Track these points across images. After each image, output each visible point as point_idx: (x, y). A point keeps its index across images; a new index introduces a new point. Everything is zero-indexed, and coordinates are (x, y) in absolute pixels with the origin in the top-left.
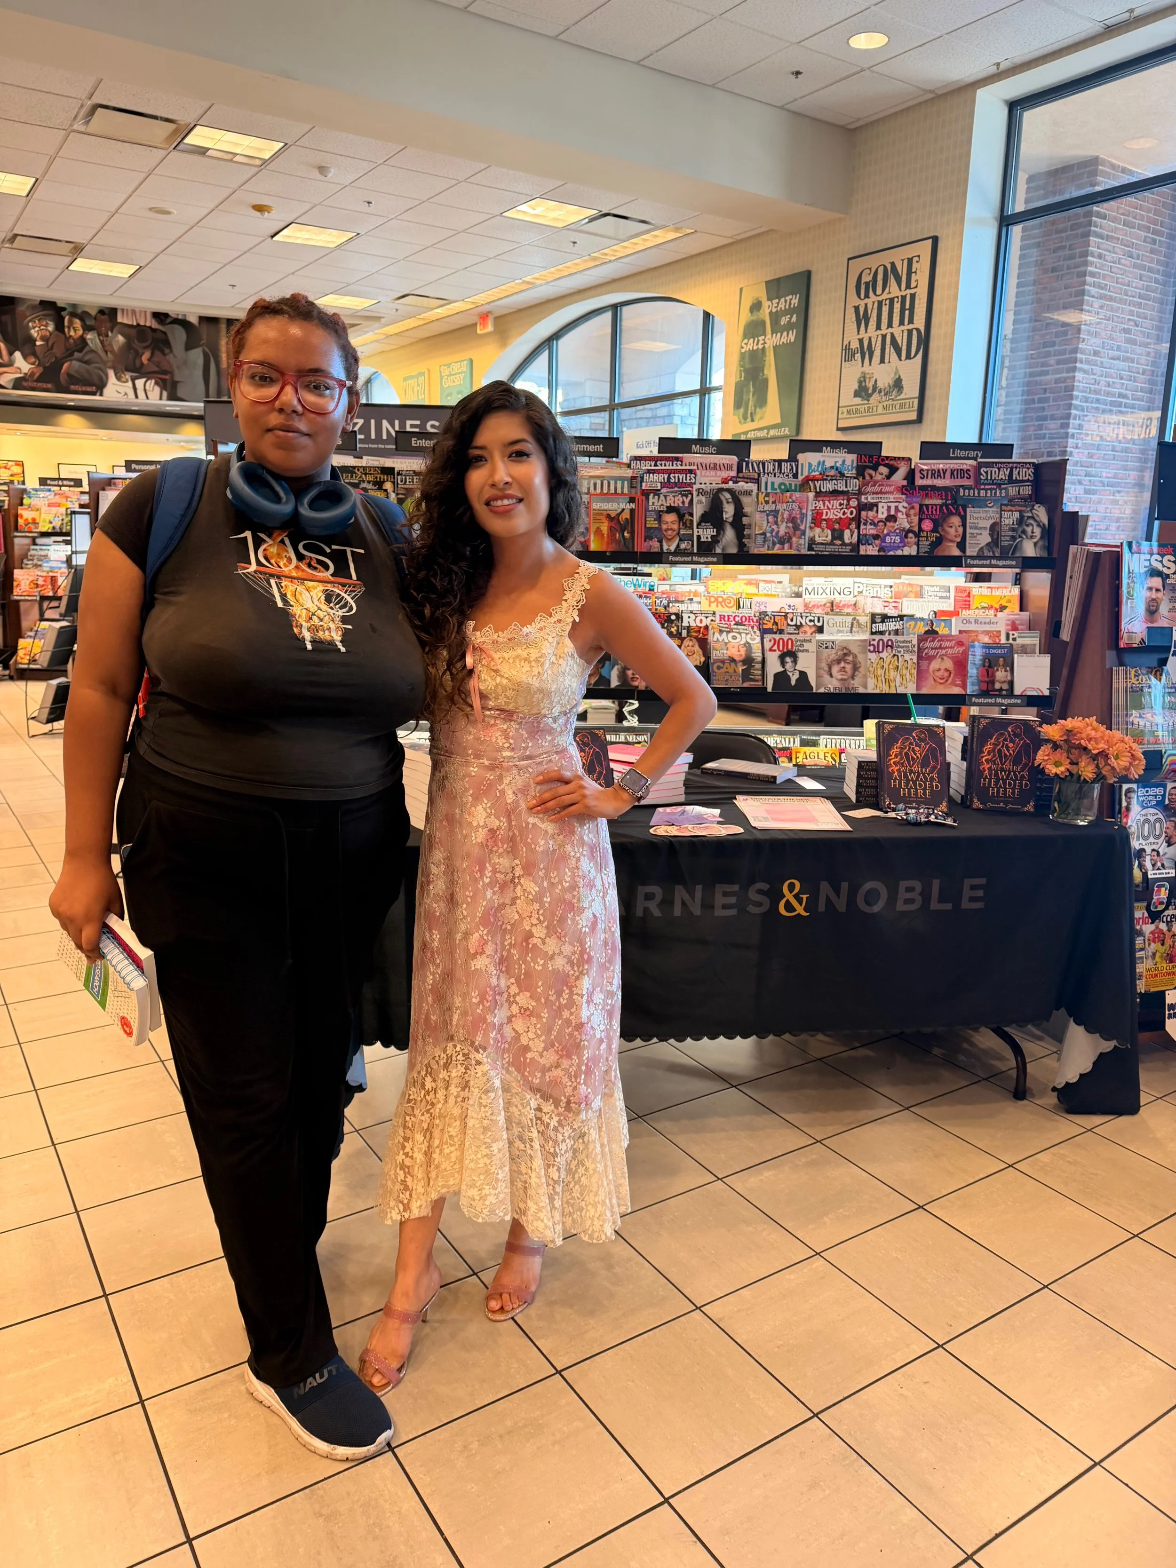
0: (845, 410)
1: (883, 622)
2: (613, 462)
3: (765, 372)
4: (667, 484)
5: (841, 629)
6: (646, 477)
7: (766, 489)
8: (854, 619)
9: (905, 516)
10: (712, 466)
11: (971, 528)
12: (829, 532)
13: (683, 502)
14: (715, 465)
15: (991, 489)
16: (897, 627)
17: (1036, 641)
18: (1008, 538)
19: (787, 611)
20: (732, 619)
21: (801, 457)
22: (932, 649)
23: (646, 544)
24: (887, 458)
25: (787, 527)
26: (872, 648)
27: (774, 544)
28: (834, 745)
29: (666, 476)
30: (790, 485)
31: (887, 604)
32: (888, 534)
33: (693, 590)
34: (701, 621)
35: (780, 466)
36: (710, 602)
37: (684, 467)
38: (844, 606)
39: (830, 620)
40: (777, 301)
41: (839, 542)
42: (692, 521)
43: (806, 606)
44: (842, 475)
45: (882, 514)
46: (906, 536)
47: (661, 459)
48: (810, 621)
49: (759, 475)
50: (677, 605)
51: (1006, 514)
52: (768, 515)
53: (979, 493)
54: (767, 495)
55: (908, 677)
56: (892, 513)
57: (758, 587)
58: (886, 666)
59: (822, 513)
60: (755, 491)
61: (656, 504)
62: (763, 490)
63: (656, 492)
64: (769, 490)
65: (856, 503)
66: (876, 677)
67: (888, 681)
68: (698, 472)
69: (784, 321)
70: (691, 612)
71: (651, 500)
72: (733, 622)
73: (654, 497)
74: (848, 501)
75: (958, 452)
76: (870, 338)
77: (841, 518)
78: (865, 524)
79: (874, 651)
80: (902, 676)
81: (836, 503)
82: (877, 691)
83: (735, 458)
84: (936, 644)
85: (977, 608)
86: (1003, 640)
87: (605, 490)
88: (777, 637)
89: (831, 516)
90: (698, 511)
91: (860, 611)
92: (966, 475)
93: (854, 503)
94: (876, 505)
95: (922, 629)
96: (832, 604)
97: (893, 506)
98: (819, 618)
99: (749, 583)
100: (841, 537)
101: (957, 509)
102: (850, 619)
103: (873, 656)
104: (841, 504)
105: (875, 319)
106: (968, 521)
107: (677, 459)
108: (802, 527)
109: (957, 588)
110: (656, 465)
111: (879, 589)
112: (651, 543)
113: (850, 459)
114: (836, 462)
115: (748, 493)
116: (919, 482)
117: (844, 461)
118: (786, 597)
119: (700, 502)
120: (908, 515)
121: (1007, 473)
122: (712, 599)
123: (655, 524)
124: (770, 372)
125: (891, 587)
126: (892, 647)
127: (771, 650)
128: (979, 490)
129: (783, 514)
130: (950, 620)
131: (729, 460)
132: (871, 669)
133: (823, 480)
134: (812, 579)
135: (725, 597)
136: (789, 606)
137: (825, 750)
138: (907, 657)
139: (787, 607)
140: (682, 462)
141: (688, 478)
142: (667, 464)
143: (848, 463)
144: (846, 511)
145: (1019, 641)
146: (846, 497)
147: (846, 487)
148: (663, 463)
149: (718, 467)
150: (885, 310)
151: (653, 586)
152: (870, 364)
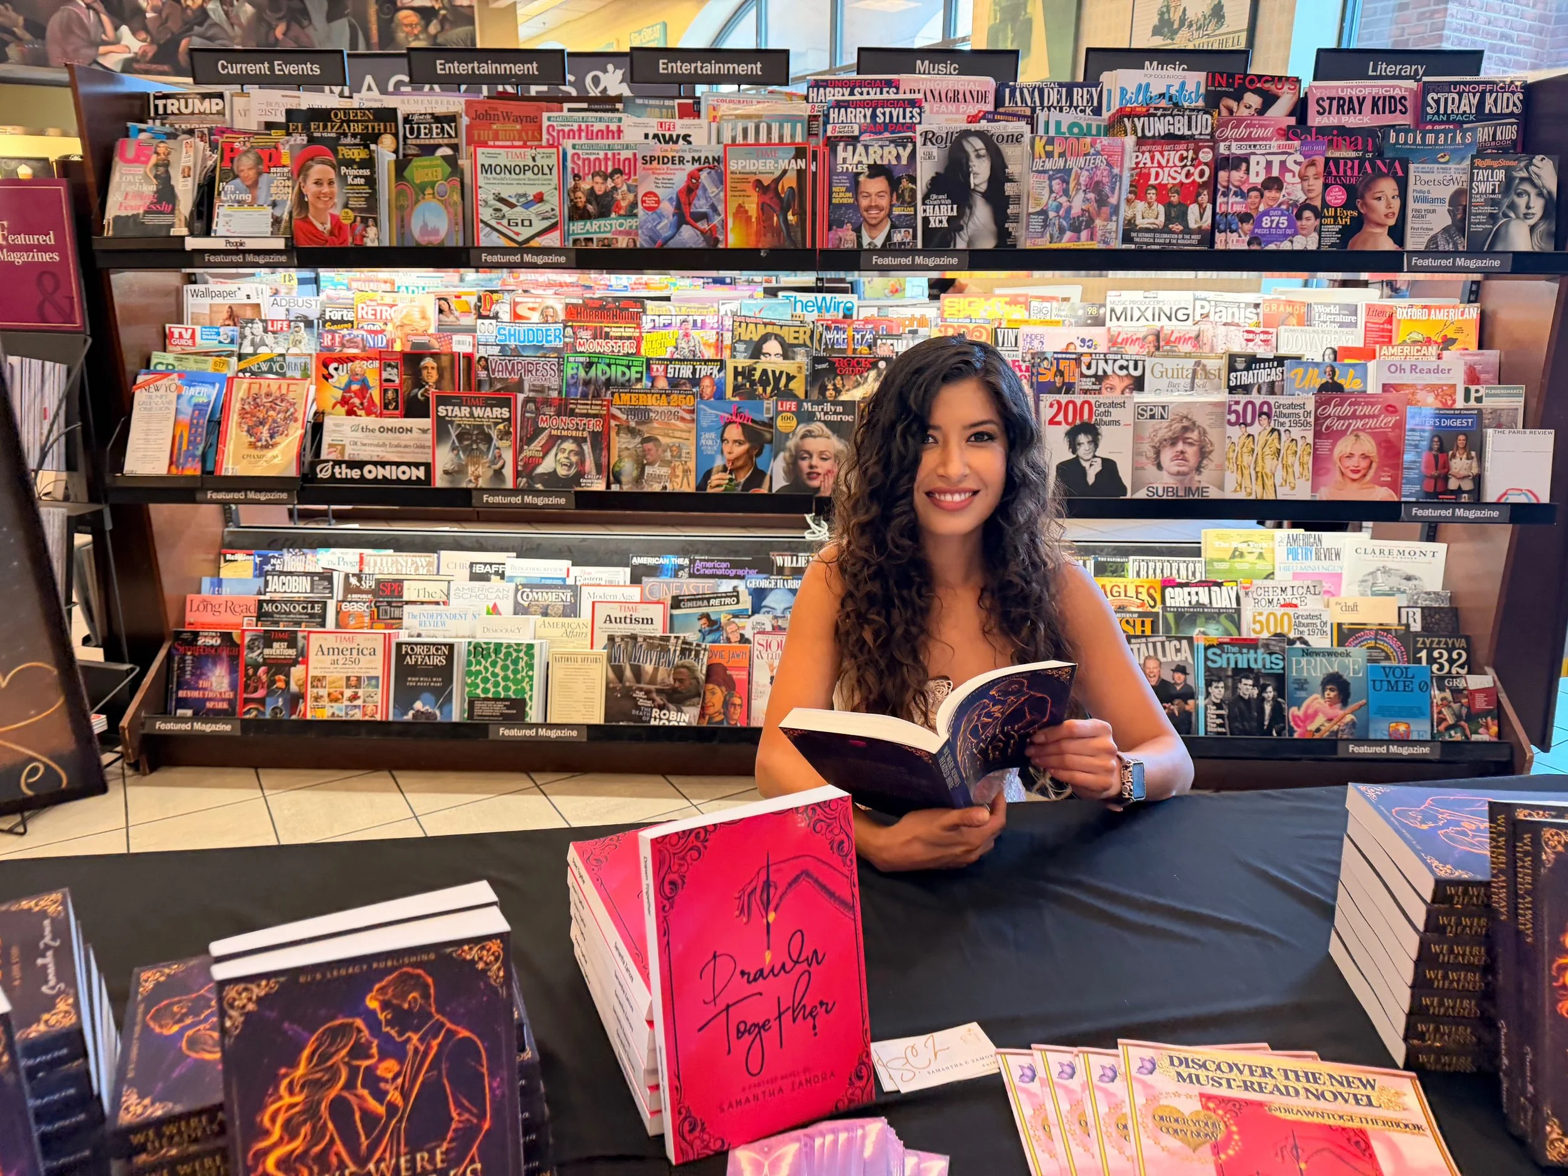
1: (1248, 368)
2: (780, 93)
4: (870, 126)
5: (1175, 381)
6: (833, 114)
7: (1047, 131)
8: (1198, 364)
10: (950, 94)
11: (1416, 200)
12: (1161, 209)
13: (898, 157)
14: (956, 93)
15: (1446, 132)
16: (1273, 378)
17: (1519, 403)
18: (1483, 219)
19: (1080, 350)
21: (1106, 77)
22: (1339, 418)
23: (831, 235)
24: (1260, 77)
25: (1086, 200)
26: (1233, 418)
27: (1062, 231)
28: (1151, 572)
29: (869, 112)
30: (1089, 126)
31: (1251, 336)
32: (1266, 213)
33: (918, 316)
35: (1070, 95)
37: (901, 96)
38: (1179, 339)
39: (1156, 368)
42: (913, 192)
43: (1113, 341)
44: (1180, 107)
45: (1257, 177)
46: (1299, 216)
47: (862, 84)
48: (1121, 368)
49: (1033, 110)
50: (889, 342)
51: (1481, 175)
52: (1051, 178)
53: (1423, 138)
54: (1050, 141)
55: (1297, 468)
56: (1275, 173)
57: (1028, 309)
58: (1258, 449)
59: (1149, 175)
60: (1028, 135)
61: (849, 161)
62: (1041, 130)
63: (853, 141)
64: (1052, 133)
65: (1210, 156)
66: (1240, 469)
67: (1261, 477)
68: (926, 106)
71: (841, 154)
73: (845, 150)
74: (1196, 152)
75: (1385, 67)
77: (1181, 183)
78: (1225, 194)
79: (1237, 423)
80: (1285, 467)
81: (1174, 157)
82: (1241, 495)
83: (991, 80)
84: (1346, 409)
85: (1404, 343)
86: (1460, 403)
87: (763, 139)
88: (1063, 398)
89: (1165, 179)
90: (925, 172)
91: (1207, 349)
92: (1399, 107)
93: (1206, 156)
94: (1245, 159)
95: (1318, 379)
96: (1158, 336)
97: (1276, 160)
98: (1135, 363)
99: (1013, 301)
100: (1183, 217)
101: (1391, 166)
102: (1189, 364)
103: (1236, 432)
104: (1182, 159)
106: (1411, 187)
107: (889, 84)
108: (1113, 200)
109: (1369, 308)
110: (851, 94)
111: (1236, 310)
112: (840, 233)
113: (1194, 81)
114: (1169, 87)
115: (1016, 139)
116: (1315, 120)
117: (1183, 84)
118: (1077, 324)
119: (930, 156)
120: (1303, 178)
121: (1475, 101)
123: (847, 198)
125: (1257, 306)
126: (1269, 415)
127: (1052, 422)
128: (1425, 132)
129: (1078, 177)
130: (1365, 366)
131: (981, 83)
132: (1231, 455)
133: (1149, 115)
134: (1124, 293)
135: (971, 325)
136: (1083, 341)
137: (1138, 582)
138: (1296, 432)
139: (1078, 343)
140: (898, 88)
141: (908, 115)
142: (872, 92)
143: (1191, 87)
144: (1192, 169)
145: (1488, 403)
146: (1192, 145)
147: (1190, 128)
148: (865, 90)
149: (961, 96)
151: (849, 309)
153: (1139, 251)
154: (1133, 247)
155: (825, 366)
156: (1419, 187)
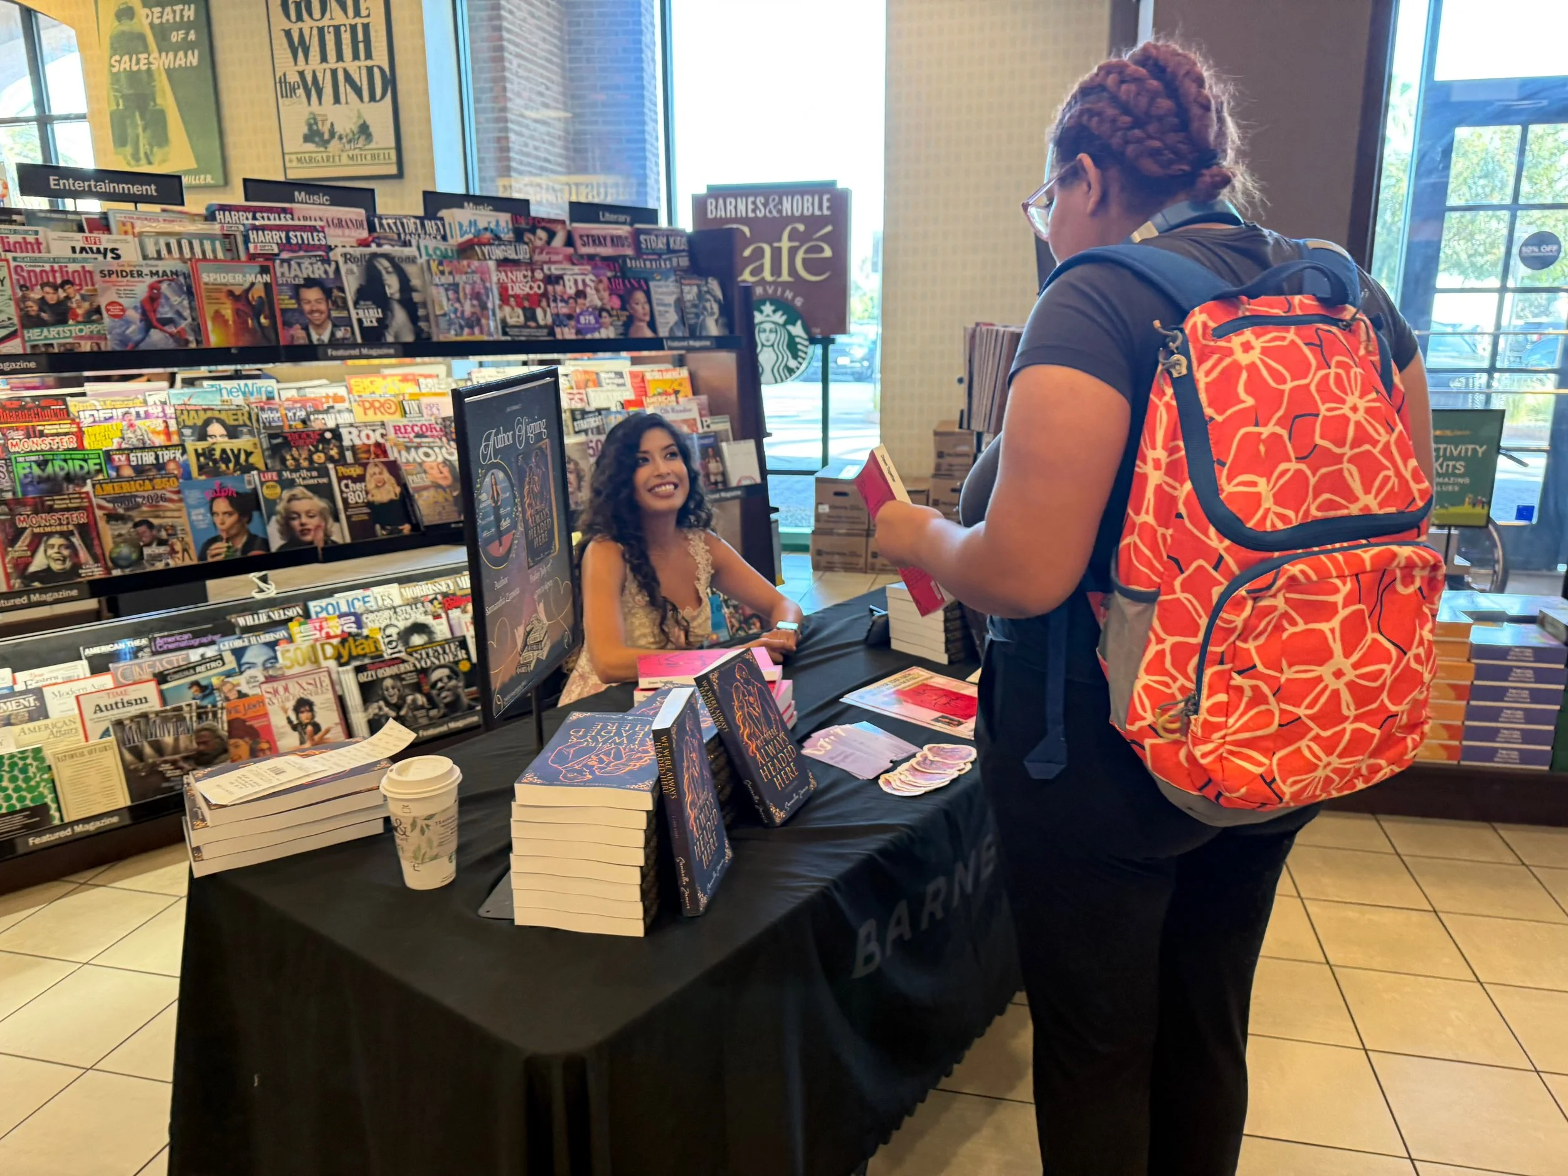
0: (294, 157)
1: (583, 418)
2: (180, 212)
3: (159, 100)
4: (287, 246)
6: (249, 236)
9: (593, 292)
10: (336, 221)
11: (658, 305)
12: (520, 311)
13: (326, 272)
14: (340, 221)
15: (655, 260)
16: (598, 423)
17: (728, 426)
20: (409, 429)
21: (444, 213)
25: (473, 306)
27: (462, 328)
29: (283, 235)
30: (446, 250)
32: (581, 314)
33: (331, 394)
34: (368, 437)
35: (422, 225)
36: (365, 409)
37: (296, 223)
40: (159, 9)
41: (533, 324)
42: (344, 300)
44: (498, 238)
45: (571, 291)
46: (600, 316)
47: (267, 210)
50: (320, 416)
51: (686, 289)
52: (447, 290)
53: (646, 264)
56: (581, 287)
57: (418, 384)
59: (507, 288)
61: (287, 274)
65: (541, 275)
68: (325, 231)
69: (176, 37)
70: (351, 425)
71: (279, 270)
72: (412, 435)
73: (281, 265)
74: (532, 272)
75: (609, 216)
76: (314, 72)
77: (528, 294)
78: (555, 300)
81: (520, 275)
83: (362, 211)
85: (654, 395)
86: (702, 430)
89: (517, 291)
90: (351, 284)
92: (626, 243)
93: (539, 275)
94: (561, 277)
97: (579, 278)
99: (405, 379)
100: (533, 317)
101: (639, 282)
104: (525, 277)
105: (318, 49)
106: (654, 296)
107: (284, 211)
108: (490, 305)
109: (629, 374)
110: (254, 218)
112: (292, 332)
113: (504, 218)
114: (489, 223)
116: (582, 250)
117: (497, 222)
119: (350, 272)
120: (597, 290)
121: (665, 240)
122: (367, 405)
123: (292, 304)
128: (645, 260)
129: (464, 289)
131: (352, 213)
133: (491, 244)
135: (382, 400)
140: (292, 214)
141: (316, 238)
142: (272, 217)
143: (503, 224)
144: (532, 284)
145: (714, 428)
148: (265, 215)
149: (343, 223)
150: (330, 39)
151: (271, 392)
152: (320, 103)
153: (513, 342)
154: (509, 338)
155: (279, 440)
156: (658, 296)
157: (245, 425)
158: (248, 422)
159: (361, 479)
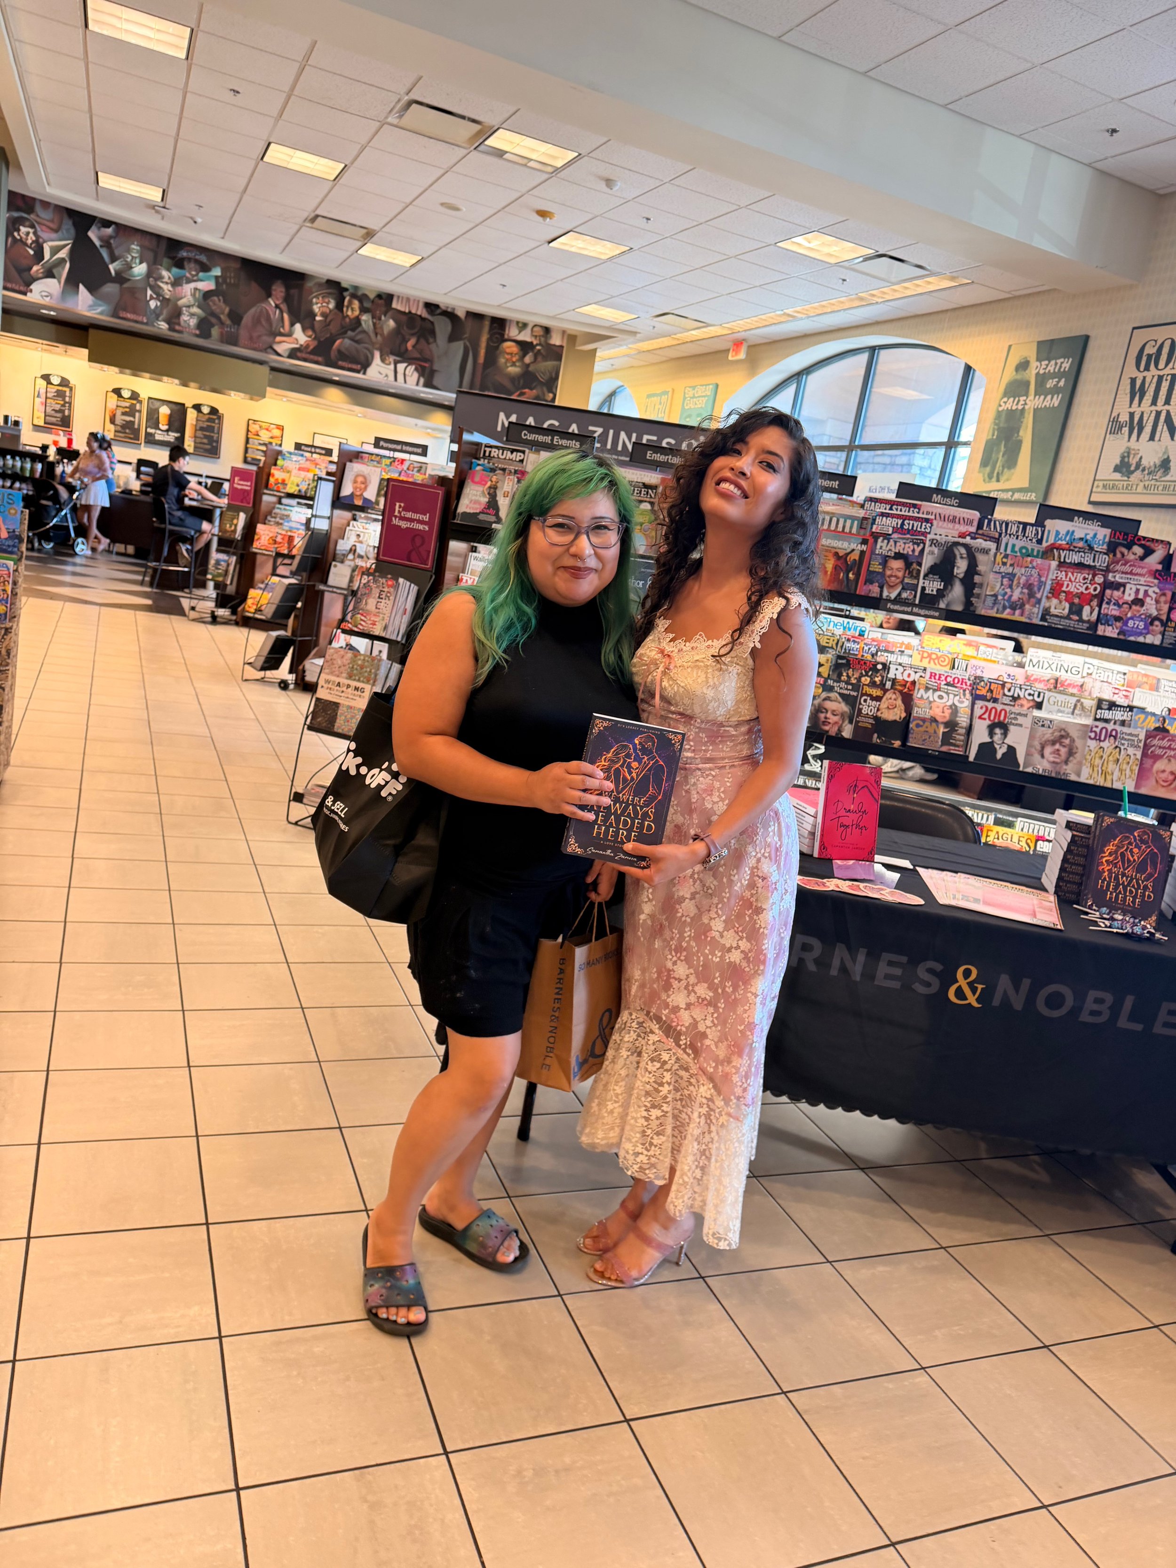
0: (1101, 484)
1: (1109, 709)
2: (846, 500)
3: (1021, 433)
4: (899, 530)
5: (1062, 709)
6: (878, 520)
7: (1006, 550)
8: (1078, 701)
9: (1153, 602)
10: (951, 518)
12: (1067, 605)
13: (913, 551)
14: (955, 517)
16: (1125, 718)
19: (1005, 680)
20: (943, 678)
21: (1048, 523)
22: (1160, 747)
24: (1144, 538)
25: (1022, 593)
26: (1093, 735)
27: (1004, 608)
28: (1031, 830)
29: (900, 522)
30: (1033, 550)
31: (1117, 691)
32: (1132, 618)
33: (906, 643)
34: (909, 675)
35: (1024, 529)
36: (922, 657)
37: (920, 515)
38: (1069, 685)
39: (1051, 698)
40: (1047, 362)
41: (1076, 618)
42: (919, 572)
43: (1028, 678)
44: (1091, 548)
45: (1129, 596)
46: (1152, 624)
47: (898, 504)
48: (1030, 695)
49: (1000, 534)
50: (886, 654)
52: (1003, 577)
54: (1006, 556)
55: (1128, 772)
56: (1141, 596)
57: (977, 650)
58: (1105, 756)
59: (1062, 585)
60: (993, 551)
61: (884, 548)
62: (1002, 549)
63: (887, 537)
64: (1009, 552)
65: (1102, 580)
66: (1093, 767)
67: (1105, 774)
68: (935, 523)
69: (1050, 384)
70: (900, 664)
71: (879, 544)
72: (944, 682)
73: (882, 541)
74: (1094, 576)
76: (1142, 413)
77: (1082, 593)
78: (1108, 603)
79: (1095, 738)
80: (1121, 770)
81: (1080, 577)
82: (1091, 782)
83: (977, 513)
84: (1165, 743)
87: (833, 527)
88: (990, 705)
89: (1072, 588)
90: (928, 561)
91: (1086, 694)
93: (1099, 579)
94: (1124, 585)
95: (1152, 724)
96: (1057, 680)
97: (1142, 589)
98: (1039, 693)
99: (970, 643)
100: (1079, 612)
102: (1073, 700)
103: (1093, 744)
104: (1084, 579)
105: (1152, 394)
107: (915, 506)
108: (1038, 596)
110: (891, 509)
111: (1111, 674)
112: (871, 587)
113: (1103, 534)
114: (1086, 535)
115: (986, 551)
117: (1095, 535)
118: (1007, 664)
119: (932, 553)
120: (1157, 601)
122: (925, 655)
124: (1026, 435)
125: (1125, 674)
126: (1115, 737)
127: (980, 717)
129: (1019, 579)
131: (971, 514)
132: (1089, 757)
133: (1070, 550)
134: (1039, 650)
135: (939, 654)
136: (1009, 675)
137: (1021, 834)
138: (1131, 751)
139: (1006, 676)
140: (919, 509)
141: (923, 527)
142: (903, 509)
144: (1090, 586)
146: (1092, 572)
147: (1094, 561)
148: (899, 507)
149: (957, 520)
150: (1165, 385)
151: (864, 631)
152: (1138, 440)
153: (1050, 628)
154: (1046, 624)
155: (844, 661)
157: (832, 648)
158: (835, 647)
159: (878, 699)
